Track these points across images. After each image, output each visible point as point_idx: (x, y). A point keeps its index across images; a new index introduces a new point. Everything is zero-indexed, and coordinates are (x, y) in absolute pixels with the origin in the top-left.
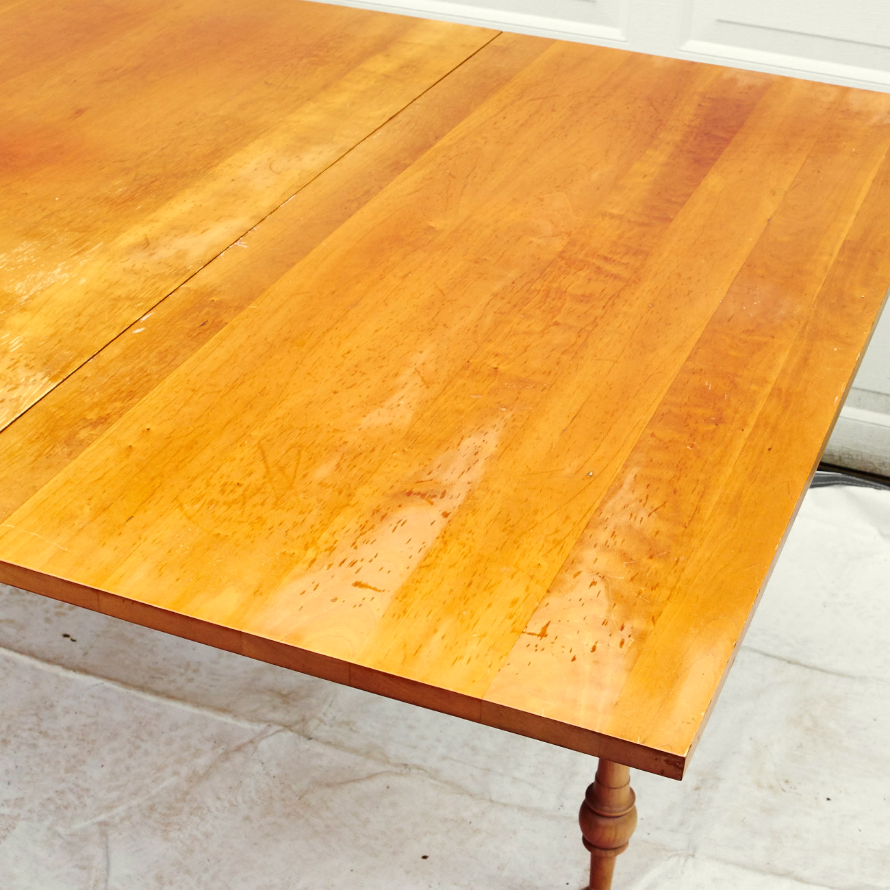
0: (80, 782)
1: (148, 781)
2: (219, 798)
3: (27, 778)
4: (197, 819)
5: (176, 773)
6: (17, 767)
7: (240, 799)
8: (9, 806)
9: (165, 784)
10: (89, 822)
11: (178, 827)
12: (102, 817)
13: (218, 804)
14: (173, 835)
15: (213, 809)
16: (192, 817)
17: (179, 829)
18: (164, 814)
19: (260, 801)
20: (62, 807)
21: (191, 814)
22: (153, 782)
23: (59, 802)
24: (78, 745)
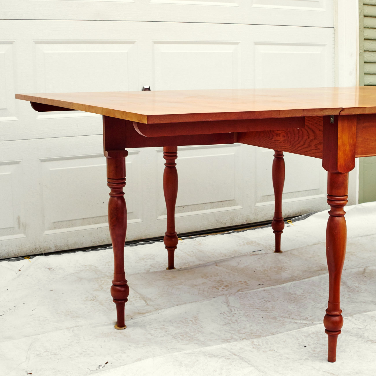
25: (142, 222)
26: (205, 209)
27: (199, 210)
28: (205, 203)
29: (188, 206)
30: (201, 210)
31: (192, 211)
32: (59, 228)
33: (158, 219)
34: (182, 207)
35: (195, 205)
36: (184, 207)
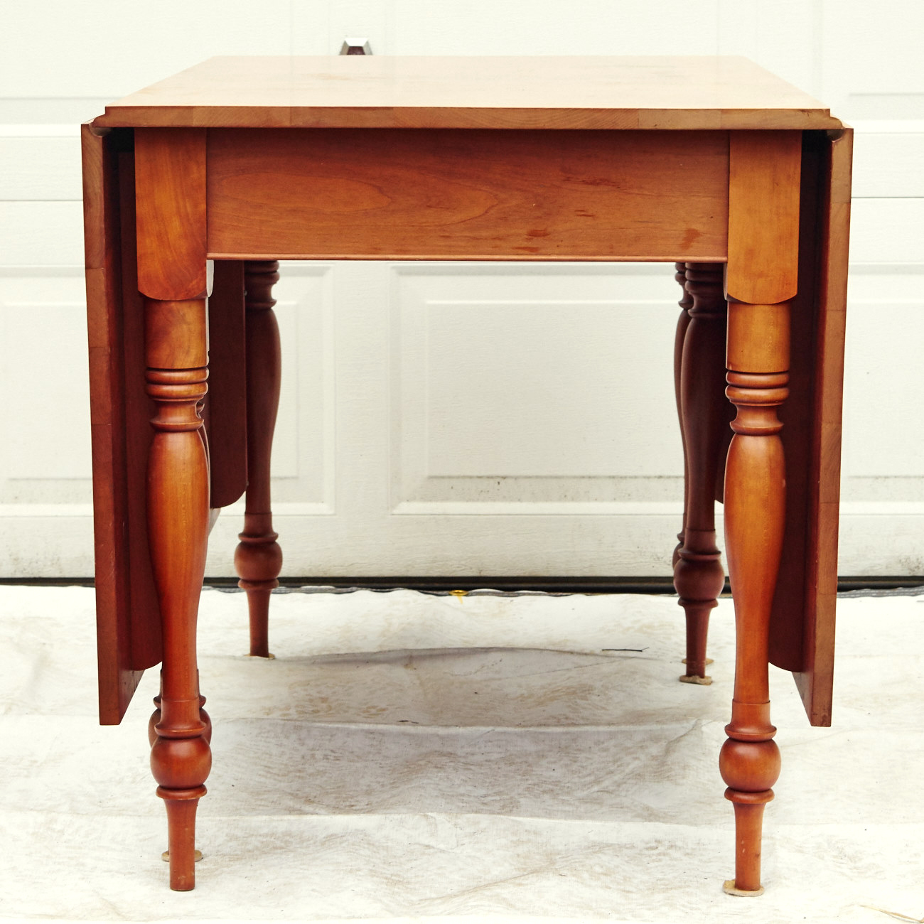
25: (335, 515)
26: (589, 500)
27: (564, 497)
28: (590, 477)
29: (516, 478)
30: (573, 500)
31: (534, 498)
32: (30, 502)
33: (395, 512)
34: (492, 481)
35: (546, 477)
36: (502, 482)
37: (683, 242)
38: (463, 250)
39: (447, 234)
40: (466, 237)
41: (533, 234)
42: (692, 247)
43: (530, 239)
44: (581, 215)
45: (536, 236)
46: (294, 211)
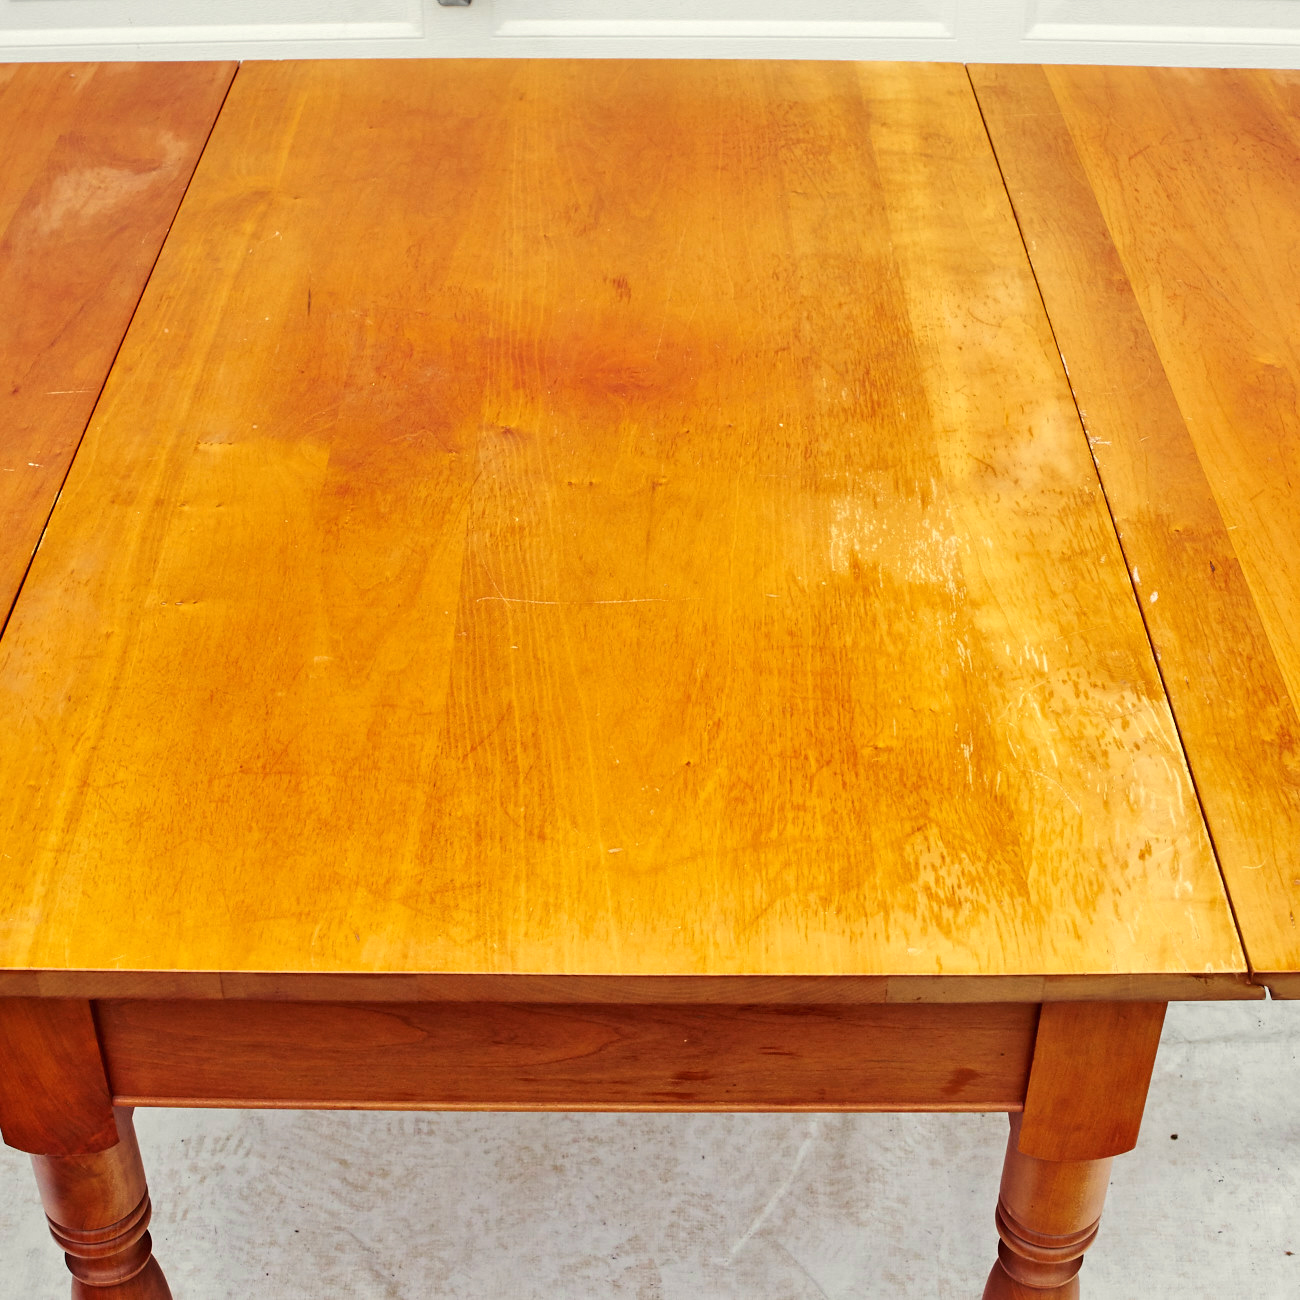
0: (691, 1188)
1: (776, 1157)
2: (887, 1150)
3: (619, 1208)
4: (878, 1185)
5: (806, 1135)
6: (597, 1197)
7: (910, 1141)
8: (627, 1253)
9: (802, 1153)
10: (745, 1238)
11: (864, 1204)
12: (757, 1225)
13: (889, 1155)
14: (864, 1216)
15: (887, 1165)
16: (871, 1184)
17: (867, 1206)
18: (831, 1193)
19: (933, 1136)
20: (695, 1231)
21: (868, 1181)
22: (784, 1156)
23: (687, 1225)
24: (649, 1140)
37: (948, 1085)
38: (558, 1096)
39: (531, 1077)
40: (565, 1080)
41: (684, 1077)
42: (962, 1091)
43: (677, 1083)
44: (770, 1054)
45: (686, 1079)
46: (256, 1047)
